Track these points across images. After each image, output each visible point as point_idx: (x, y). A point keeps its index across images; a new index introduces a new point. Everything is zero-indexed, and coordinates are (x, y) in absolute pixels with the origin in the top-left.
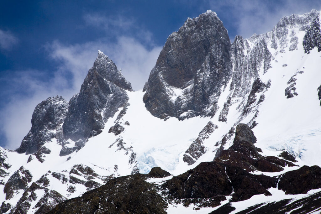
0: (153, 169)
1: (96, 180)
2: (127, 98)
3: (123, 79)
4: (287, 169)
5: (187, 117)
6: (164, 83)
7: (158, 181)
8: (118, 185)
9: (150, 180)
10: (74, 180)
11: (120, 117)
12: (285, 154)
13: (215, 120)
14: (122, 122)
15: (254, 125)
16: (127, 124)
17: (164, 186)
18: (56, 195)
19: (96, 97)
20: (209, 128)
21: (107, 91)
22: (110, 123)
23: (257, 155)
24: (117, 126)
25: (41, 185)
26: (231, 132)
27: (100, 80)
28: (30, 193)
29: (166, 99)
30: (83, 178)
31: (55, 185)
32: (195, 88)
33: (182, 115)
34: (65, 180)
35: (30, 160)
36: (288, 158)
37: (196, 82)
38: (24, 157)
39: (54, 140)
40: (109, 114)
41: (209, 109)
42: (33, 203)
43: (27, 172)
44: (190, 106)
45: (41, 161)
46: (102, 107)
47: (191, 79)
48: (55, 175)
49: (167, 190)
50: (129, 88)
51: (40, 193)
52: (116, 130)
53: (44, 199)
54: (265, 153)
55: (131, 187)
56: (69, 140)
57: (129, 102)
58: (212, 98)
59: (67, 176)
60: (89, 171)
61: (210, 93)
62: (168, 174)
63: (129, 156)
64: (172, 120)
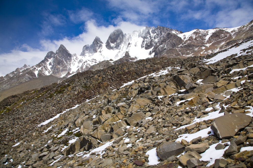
0: (110, 59)
1: (96, 61)
2: (102, 45)
3: (101, 41)
4: (136, 60)
5: (115, 50)
6: (110, 42)
7: (112, 62)
8: (104, 62)
9: (110, 61)
10: (92, 61)
11: (101, 49)
12: (135, 57)
13: (120, 50)
14: (101, 50)
15: (129, 51)
16: (103, 51)
17: (113, 63)
18: (89, 64)
19: (96, 45)
20: (119, 52)
21: (98, 44)
22: (99, 50)
23: (130, 57)
24: (100, 51)
25: (86, 62)
26: (124, 53)
27: (97, 41)
28: (84, 64)
29: (110, 46)
30: (94, 61)
31: (88, 62)
32: (116, 44)
33: (114, 49)
34: (90, 61)
35: (82, 57)
36: (136, 58)
37: (117, 42)
38: (81, 57)
39: (87, 53)
40: (99, 49)
41: (119, 48)
42: (85, 66)
43: (82, 60)
44: (115, 47)
45: (85, 57)
46: (97, 47)
47: (115, 42)
48: (88, 60)
49: (114, 63)
50: (102, 43)
51: (86, 64)
52: (100, 52)
53: (87, 65)
54: (132, 57)
55: (107, 63)
56: (90, 54)
57: (103, 46)
58: (120, 46)
59: (91, 61)
60: (95, 60)
61: (119, 45)
62: (113, 60)
63: (103, 57)
64: (112, 50)
